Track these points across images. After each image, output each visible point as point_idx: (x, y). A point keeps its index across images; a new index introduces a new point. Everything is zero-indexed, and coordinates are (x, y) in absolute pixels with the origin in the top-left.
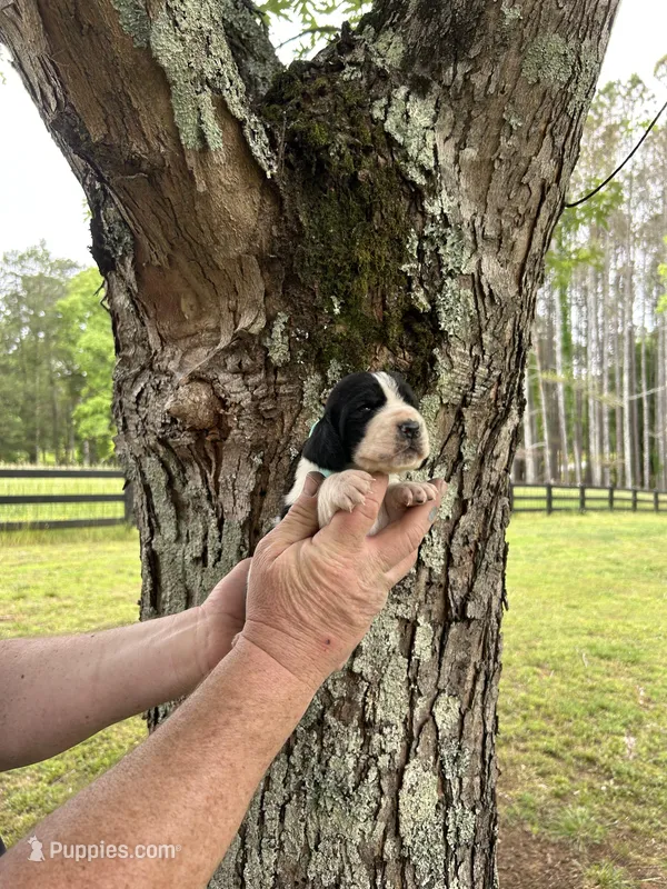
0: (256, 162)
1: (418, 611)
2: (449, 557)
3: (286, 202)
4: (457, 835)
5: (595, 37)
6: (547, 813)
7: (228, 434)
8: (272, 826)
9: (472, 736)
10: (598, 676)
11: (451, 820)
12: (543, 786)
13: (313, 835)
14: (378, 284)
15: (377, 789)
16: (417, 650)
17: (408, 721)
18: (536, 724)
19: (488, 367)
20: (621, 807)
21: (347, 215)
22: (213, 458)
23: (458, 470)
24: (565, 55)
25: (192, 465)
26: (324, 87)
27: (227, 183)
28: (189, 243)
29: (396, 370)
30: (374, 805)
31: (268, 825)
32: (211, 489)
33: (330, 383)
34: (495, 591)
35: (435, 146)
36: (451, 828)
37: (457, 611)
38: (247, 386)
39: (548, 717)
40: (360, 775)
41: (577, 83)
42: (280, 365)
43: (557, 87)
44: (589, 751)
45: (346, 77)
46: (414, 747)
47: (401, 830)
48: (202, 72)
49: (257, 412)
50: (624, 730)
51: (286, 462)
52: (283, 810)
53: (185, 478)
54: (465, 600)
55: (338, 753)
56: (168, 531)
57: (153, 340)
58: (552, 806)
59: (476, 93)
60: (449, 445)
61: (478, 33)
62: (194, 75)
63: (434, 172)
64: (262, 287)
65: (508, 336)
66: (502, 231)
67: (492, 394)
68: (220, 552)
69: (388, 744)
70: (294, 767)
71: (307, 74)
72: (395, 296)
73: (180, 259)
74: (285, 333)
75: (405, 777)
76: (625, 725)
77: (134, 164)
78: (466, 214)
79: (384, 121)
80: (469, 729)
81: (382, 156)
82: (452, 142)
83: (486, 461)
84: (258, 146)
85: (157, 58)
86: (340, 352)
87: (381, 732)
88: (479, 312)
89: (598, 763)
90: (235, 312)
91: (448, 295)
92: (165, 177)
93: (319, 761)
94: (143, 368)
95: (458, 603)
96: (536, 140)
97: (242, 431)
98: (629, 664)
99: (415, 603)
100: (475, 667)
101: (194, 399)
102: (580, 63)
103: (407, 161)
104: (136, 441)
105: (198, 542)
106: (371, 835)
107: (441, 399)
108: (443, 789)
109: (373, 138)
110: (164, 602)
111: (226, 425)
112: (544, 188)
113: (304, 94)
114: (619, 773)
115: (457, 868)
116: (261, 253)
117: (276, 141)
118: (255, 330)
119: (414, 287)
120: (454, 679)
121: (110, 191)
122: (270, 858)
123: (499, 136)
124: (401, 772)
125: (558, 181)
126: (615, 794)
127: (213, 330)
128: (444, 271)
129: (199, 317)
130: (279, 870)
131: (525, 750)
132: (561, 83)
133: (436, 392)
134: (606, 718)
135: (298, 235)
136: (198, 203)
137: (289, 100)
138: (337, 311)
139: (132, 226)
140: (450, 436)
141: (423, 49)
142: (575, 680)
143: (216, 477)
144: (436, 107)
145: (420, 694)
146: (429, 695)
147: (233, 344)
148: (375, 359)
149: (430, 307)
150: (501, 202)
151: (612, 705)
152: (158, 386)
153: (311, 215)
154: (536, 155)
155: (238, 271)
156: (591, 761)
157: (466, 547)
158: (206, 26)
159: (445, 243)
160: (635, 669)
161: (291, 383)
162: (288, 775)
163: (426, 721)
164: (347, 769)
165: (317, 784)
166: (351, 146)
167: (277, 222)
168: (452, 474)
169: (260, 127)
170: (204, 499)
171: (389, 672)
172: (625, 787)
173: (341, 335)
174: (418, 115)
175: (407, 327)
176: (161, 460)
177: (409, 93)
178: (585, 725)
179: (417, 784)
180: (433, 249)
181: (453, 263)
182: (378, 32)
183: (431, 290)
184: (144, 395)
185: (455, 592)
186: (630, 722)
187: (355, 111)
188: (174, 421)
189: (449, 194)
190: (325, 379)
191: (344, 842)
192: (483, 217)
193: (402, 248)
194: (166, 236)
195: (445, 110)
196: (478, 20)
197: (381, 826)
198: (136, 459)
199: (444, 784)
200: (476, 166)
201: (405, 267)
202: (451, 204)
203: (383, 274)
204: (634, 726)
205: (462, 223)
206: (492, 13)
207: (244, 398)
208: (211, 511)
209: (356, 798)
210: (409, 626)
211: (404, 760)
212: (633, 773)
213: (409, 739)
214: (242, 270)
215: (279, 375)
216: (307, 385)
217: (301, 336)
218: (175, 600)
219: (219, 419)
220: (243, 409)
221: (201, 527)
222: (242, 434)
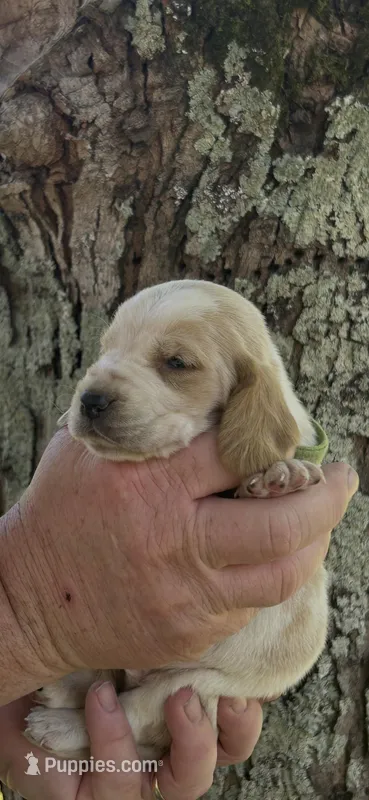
7: (78, 173)
15: (332, 688)
22: (57, 209)
25: (27, 223)
29: (331, 52)
30: (330, 712)
32: (60, 260)
33: (229, 80)
38: (103, 94)
42: (150, 57)
49: (121, 133)
51: (168, 210)
53: (18, 246)
68: (79, 355)
69: (347, 621)
74: (156, 7)
86: (243, 30)
97: (102, 166)
101: (26, 120)
105: (46, 342)
106: (326, 755)
111: (75, 157)
118: (107, 4)
143: (66, 239)
147: (80, 29)
148: (298, 37)
161: (169, 85)
170: (49, 278)
190: (221, 74)
191: (287, 765)
197: (340, 741)
207: (100, 114)
208: (61, 294)
215: (151, 73)
216: (193, 86)
217: (181, 13)
218: (16, 434)
219: (64, 149)
220: (100, 130)
221: (47, 318)
222: (100, 170)
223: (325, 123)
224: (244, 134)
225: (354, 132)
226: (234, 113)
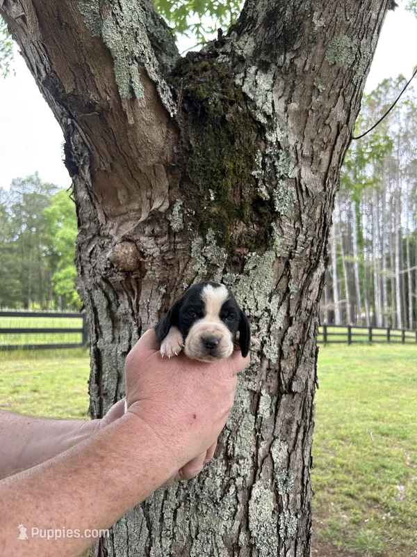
0: (165, 107)
1: (262, 386)
2: (281, 352)
3: (182, 132)
4: (286, 531)
5: (369, 38)
6: (347, 533)
7: (145, 274)
8: (168, 522)
9: (296, 468)
10: (380, 447)
11: (282, 521)
12: (345, 516)
13: (194, 529)
14: (238, 183)
15: (235, 500)
16: (260, 411)
17: (255, 456)
18: (340, 477)
19: (305, 235)
20: (394, 530)
21: (219, 141)
22: (136, 290)
23: (287, 299)
24: (351, 48)
25: (122, 294)
26: (206, 66)
27: (146, 119)
28: (124, 156)
29: (248, 235)
30: (233, 510)
31: (166, 523)
32: (134, 309)
33: (208, 242)
34: (310, 376)
35: (273, 101)
36: (282, 526)
37: (286, 387)
38: (157, 244)
39: (348, 472)
40: (225, 490)
41: (358, 65)
42: (177, 231)
43: (346, 67)
44: (375, 494)
45: (220, 61)
46: (258, 473)
47: (250, 526)
48: (132, 52)
49: (163, 260)
50: (397, 481)
51: (180, 292)
52: (175, 512)
53: (118, 302)
54: (291, 380)
55: (211, 476)
56: (107, 335)
57: (101, 217)
58: (351, 529)
59: (297, 70)
60: (281, 282)
61: (299, 35)
62: (128, 54)
63: (272, 116)
64: (167, 183)
65: (318, 217)
66: (313, 152)
67: (308, 252)
69: (242, 470)
70: (183, 485)
71: (196, 59)
72: (248, 190)
73: (117, 166)
74: (181, 211)
75: (253, 492)
76: (398, 478)
77: (91, 107)
78: (292, 142)
79: (242, 86)
80: (293, 462)
81: (241, 106)
82: (283, 99)
83: (304, 293)
84: (166, 98)
85: (106, 43)
86: (215, 223)
87: (238, 463)
88: (299, 201)
89: (380, 502)
90: (150, 199)
91: (281, 190)
92: (109, 116)
93: (199, 481)
94: (94, 236)
95: (287, 382)
96: (333, 98)
97: (154, 272)
98: (400, 439)
99: (259, 381)
100: (297, 424)
101: (125, 252)
102: (360, 53)
103: (255, 109)
104: (89, 280)
105: (126, 342)
106: (230, 529)
107: (276, 254)
108: (277, 501)
109: (236, 96)
110: (104, 381)
111: (144, 268)
112: (339, 127)
113: (194, 70)
114: (393, 508)
115: (285, 552)
116: (167, 163)
117: (177, 96)
118: (162, 209)
119: (259, 185)
120: (284, 431)
121: (76, 125)
122: (167, 543)
123: (311, 96)
124: (250, 489)
125: (347, 123)
126: (391, 522)
127: (137, 211)
128: (278, 175)
129: (128, 203)
130: (173, 552)
131: (333, 493)
132: (349, 64)
133: (272, 250)
134: (385, 473)
135: (189, 152)
136: (129, 131)
137: (185, 74)
138: (212, 198)
139: (89, 146)
140: (282, 277)
141: (266, 44)
142: (365, 449)
143: (137, 301)
144: (274, 78)
145: (263, 439)
146: (268, 440)
147: (150, 218)
148: (236, 228)
149: (269, 197)
150: (313, 135)
151: (390, 465)
152: (103, 245)
153: (197, 141)
154: (334, 107)
155: (153, 174)
156: (376, 500)
157: (292, 347)
158: (135, 25)
159: (279, 159)
160: (404, 442)
161: (184, 242)
162: (179, 490)
163: (267, 456)
164: (216, 486)
165: (197, 496)
166: (222, 100)
167: (177, 144)
168: (283, 301)
169: (167, 87)
170: (130, 316)
171: (243, 424)
172: (397, 517)
173: (215, 213)
174: (263, 83)
175: (255, 209)
176: (104, 292)
177: (257, 70)
178: (372, 477)
179: (260, 497)
180: (271, 162)
181: (284, 171)
182: (239, 35)
183: (270, 187)
184: (95, 252)
185: (285, 375)
186: (401, 476)
187: (224, 80)
188: (112, 265)
189: (281, 130)
190: (205, 240)
191: (214, 533)
192: (302, 145)
193: (252, 161)
194: (109, 152)
195: (279, 80)
196: (299, 27)
197: (237, 523)
198: (89, 291)
199: (277, 498)
200: (298, 113)
201: (254, 173)
202: (282, 136)
203: (241, 176)
204: (403, 478)
205: (289, 147)
206: (307, 23)
207: (155, 251)
208: (134, 323)
209: (222, 505)
210: (256, 395)
211: (252, 481)
212: (403, 508)
213: (256, 468)
214: (155, 173)
215: (177, 237)
216: (194, 244)
217: (190, 213)
218: (110, 380)
219: (140, 264)
220: (155, 258)
221: (127, 333)
222: (154, 274)
223: (244, 262)
224: (212, 264)
225: (255, 267)
226: (209, 256)
